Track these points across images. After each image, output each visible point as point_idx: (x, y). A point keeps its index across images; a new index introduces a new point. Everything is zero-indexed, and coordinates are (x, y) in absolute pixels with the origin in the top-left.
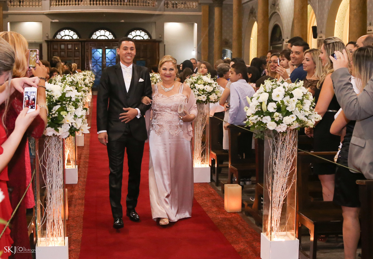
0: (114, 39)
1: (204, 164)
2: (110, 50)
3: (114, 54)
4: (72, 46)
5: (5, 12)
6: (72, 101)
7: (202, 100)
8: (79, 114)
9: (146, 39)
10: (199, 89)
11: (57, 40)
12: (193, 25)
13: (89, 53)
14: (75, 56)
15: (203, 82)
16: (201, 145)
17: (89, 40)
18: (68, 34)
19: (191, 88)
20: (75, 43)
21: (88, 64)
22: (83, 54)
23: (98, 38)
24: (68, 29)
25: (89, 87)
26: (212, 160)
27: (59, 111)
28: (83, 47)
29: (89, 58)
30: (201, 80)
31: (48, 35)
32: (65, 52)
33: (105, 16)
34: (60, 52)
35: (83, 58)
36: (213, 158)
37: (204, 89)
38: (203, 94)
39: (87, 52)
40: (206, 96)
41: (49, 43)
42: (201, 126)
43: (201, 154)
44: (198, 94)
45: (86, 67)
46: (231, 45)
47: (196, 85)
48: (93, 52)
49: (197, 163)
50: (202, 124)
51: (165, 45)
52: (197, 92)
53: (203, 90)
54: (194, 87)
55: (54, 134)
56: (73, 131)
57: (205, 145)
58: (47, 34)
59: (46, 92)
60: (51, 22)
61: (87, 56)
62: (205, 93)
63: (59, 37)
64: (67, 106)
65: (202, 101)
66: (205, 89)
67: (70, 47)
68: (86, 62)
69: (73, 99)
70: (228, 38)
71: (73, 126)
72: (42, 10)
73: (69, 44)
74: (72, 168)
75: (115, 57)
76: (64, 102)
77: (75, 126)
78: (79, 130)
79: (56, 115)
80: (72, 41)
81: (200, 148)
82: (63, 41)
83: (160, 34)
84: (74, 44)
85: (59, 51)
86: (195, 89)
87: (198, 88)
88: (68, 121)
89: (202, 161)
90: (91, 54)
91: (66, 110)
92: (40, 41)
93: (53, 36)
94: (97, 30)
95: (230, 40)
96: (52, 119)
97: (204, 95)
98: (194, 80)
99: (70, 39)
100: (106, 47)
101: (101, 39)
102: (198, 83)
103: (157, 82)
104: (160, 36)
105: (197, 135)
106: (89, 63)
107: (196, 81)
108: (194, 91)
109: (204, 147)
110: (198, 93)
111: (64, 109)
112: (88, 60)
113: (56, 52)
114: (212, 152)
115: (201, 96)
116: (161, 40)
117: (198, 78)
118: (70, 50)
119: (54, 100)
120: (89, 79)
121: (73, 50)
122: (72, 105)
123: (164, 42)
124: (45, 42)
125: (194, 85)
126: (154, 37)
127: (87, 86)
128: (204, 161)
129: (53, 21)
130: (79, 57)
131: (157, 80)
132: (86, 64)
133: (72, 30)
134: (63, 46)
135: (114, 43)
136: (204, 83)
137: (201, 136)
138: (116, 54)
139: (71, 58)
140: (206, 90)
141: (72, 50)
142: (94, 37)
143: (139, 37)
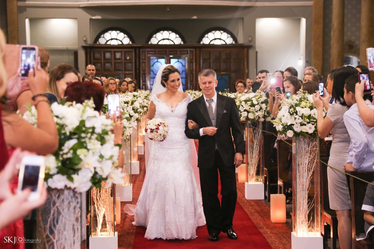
0: (182, 45)
1: (312, 231)
2: (176, 60)
3: (183, 66)
4: (122, 54)
5: (20, 4)
6: (96, 133)
7: (308, 131)
8: (107, 154)
9: (230, 44)
10: (303, 114)
11: (100, 46)
12: (299, 20)
13: (147, 65)
14: (125, 70)
15: (308, 105)
16: (307, 201)
17: (147, 46)
18: (115, 38)
19: (290, 113)
20: (126, 50)
21: (145, 81)
22: (138, 66)
23: (159, 43)
24: (115, 29)
25: (140, 113)
26: (325, 226)
27: (74, 149)
28: (138, 57)
29: (147, 72)
30: (305, 101)
31: (86, 38)
32: (111, 63)
33: (168, 10)
34: (105, 63)
35: (138, 71)
36: (326, 223)
37: (310, 115)
38: (309, 123)
39: (144, 64)
40: (314, 126)
41: (88, 50)
42: (307, 172)
43: (307, 216)
44: (300, 123)
45: (141, 85)
46: (359, 49)
47: (298, 109)
48: (152, 63)
49: (302, 230)
50: (308, 169)
51: (257, 52)
52: (299, 119)
53: (309, 117)
54: (295, 112)
55: (66, 186)
56: (97, 181)
57: (314, 202)
58: (85, 36)
59: (56, 119)
60: (91, 19)
61: (144, 69)
62: (312, 122)
63: (102, 41)
64: (87, 140)
65: (307, 133)
66: (312, 115)
67: (118, 55)
68: (141, 78)
69: (98, 130)
70: (353, 38)
71: (96, 173)
72: (77, 2)
73: (118, 52)
74: (109, 236)
75: (184, 70)
76: (83, 135)
77: (100, 173)
78: (106, 179)
79: (69, 155)
80: (121, 47)
81: (306, 206)
82: (108, 48)
83: (250, 36)
84: (125, 52)
85: (103, 61)
86: (297, 114)
87: (301, 113)
88: (88, 164)
89: (309, 227)
90: (149, 66)
91: (86, 148)
92: (74, 47)
93: (93, 40)
94: (158, 31)
95: (357, 42)
96: (64, 162)
97: (310, 125)
98: (295, 102)
99: (118, 45)
100: (171, 56)
101: (163, 44)
102: (301, 105)
103: (241, 106)
104: (250, 39)
105: (301, 186)
106: (147, 79)
107: (298, 103)
108: (295, 118)
109: (312, 205)
110: (301, 120)
111: (82, 145)
112: (145, 74)
113: (99, 63)
114: (325, 214)
115: (305, 125)
116: (251, 44)
117: (300, 99)
118: (119, 61)
119: (68, 131)
120: (141, 101)
121: (123, 61)
122: (97, 139)
123: (255, 48)
124: (81, 48)
125: (295, 109)
126: (241, 41)
127: (137, 112)
128: (313, 227)
129: (94, 18)
130: (132, 71)
131: (241, 102)
132: (141, 81)
133: (122, 30)
134: (108, 55)
135: (183, 50)
136: (311, 105)
137: (307, 188)
138: (185, 66)
139: (120, 72)
140: (314, 116)
141: (122, 59)
142: (154, 41)
143: (219, 40)
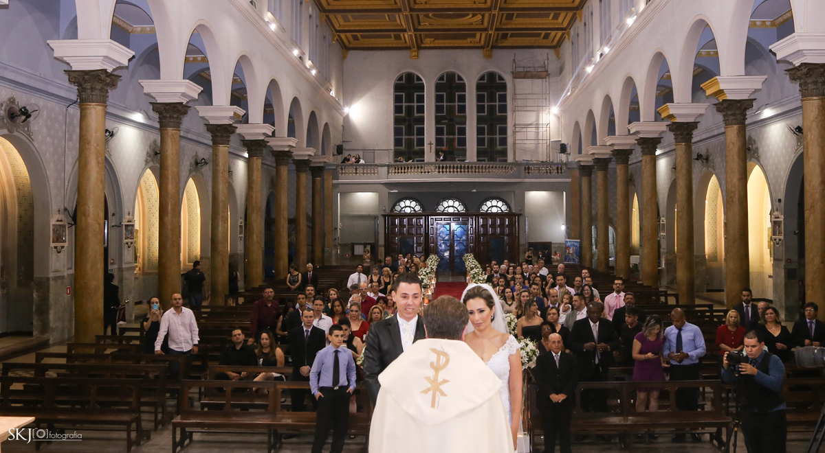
0: (464, 211)
5: (335, 182)
9: (505, 211)
11: (397, 213)
12: (562, 194)
14: (417, 234)
17: (434, 214)
18: (408, 206)
20: (417, 217)
22: (427, 231)
24: (409, 199)
28: (427, 223)
31: (385, 208)
33: (452, 185)
35: (427, 235)
39: (432, 229)
41: (386, 217)
45: (430, 246)
60: (389, 193)
61: (432, 233)
68: (430, 241)
72: (378, 179)
73: (411, 219)
80: (414, 214)
82: (403, 214)
92: (375, 214)
93: (391, 208)
94: (444, 200)
99: (411, 212)
101: (449, 210)
104: (520, 208)
112: (433, 237)
113: (395, 228)
116: (521, 213)
118: (411, 226)
121: (415, 226)
123: (524, 216)
124: (381, 215)
126: (513, 209)
129: (392, 192)
130: (422, 234)
133: (414, 200)
135: (464, 217)
139: (413, 235)
142: (441, 208)
143: (495, 207)
